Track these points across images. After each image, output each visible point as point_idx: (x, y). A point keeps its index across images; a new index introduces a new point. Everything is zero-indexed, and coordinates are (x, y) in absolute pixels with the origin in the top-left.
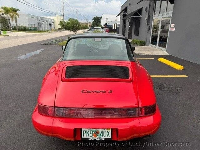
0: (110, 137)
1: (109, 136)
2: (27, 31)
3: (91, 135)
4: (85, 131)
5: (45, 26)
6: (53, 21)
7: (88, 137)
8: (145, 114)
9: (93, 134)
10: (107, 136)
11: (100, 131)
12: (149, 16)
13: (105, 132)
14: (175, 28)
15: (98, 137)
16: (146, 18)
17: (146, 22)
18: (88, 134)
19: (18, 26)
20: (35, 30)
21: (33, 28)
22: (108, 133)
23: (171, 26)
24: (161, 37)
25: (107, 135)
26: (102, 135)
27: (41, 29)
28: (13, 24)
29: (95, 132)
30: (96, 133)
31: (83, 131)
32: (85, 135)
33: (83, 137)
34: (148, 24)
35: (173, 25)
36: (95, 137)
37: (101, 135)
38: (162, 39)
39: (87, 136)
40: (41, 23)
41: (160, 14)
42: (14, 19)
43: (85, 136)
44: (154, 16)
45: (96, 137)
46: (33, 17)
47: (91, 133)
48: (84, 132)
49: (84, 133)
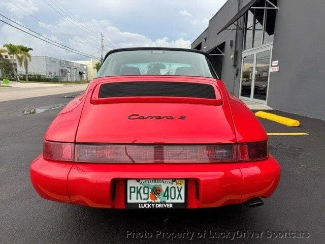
0: (183, 201)
1: (181, 199)
2: (42, 81)
3: (146, 196)
4: (134, 187)
5: (72, 75)
6: (85, 67)
7: (139, 201)
8: (250, 157)
9: (150, 194)
10: (178, 199)
11: (164, 186)
12: (236, 53)
13: (173, 189)
14: (278, 67)
15: (159, 200)
16: (232, 56)
17: (232, 63)
18: (139, 195)
19: (29, 74)
20: (55, 80)
21: (53, 78)
22: (180, 191)
23: (272, 64)
24: (256, 88)
25: (177, 197)
26: (168, 196)
27: (65, 79)
28: (21, 70)
29: (153, 191)
30: (156, 191)
31: (131, 187)
32: (134, 195)
33: (129, 201)
34: (235, 66)
35: (275, 63)
36: (153, 201)
37: (164, 196)
38: (258, 90)
39: (137, 199)
40: (66, 70)
41: (254, 48)
42: (23, 63)
43: (133, 199)
44: (243, 52)
45: (156, 201)
46: (53, 61)
47: (146, 192)
48: (133, 190)
49: (131, 192)
